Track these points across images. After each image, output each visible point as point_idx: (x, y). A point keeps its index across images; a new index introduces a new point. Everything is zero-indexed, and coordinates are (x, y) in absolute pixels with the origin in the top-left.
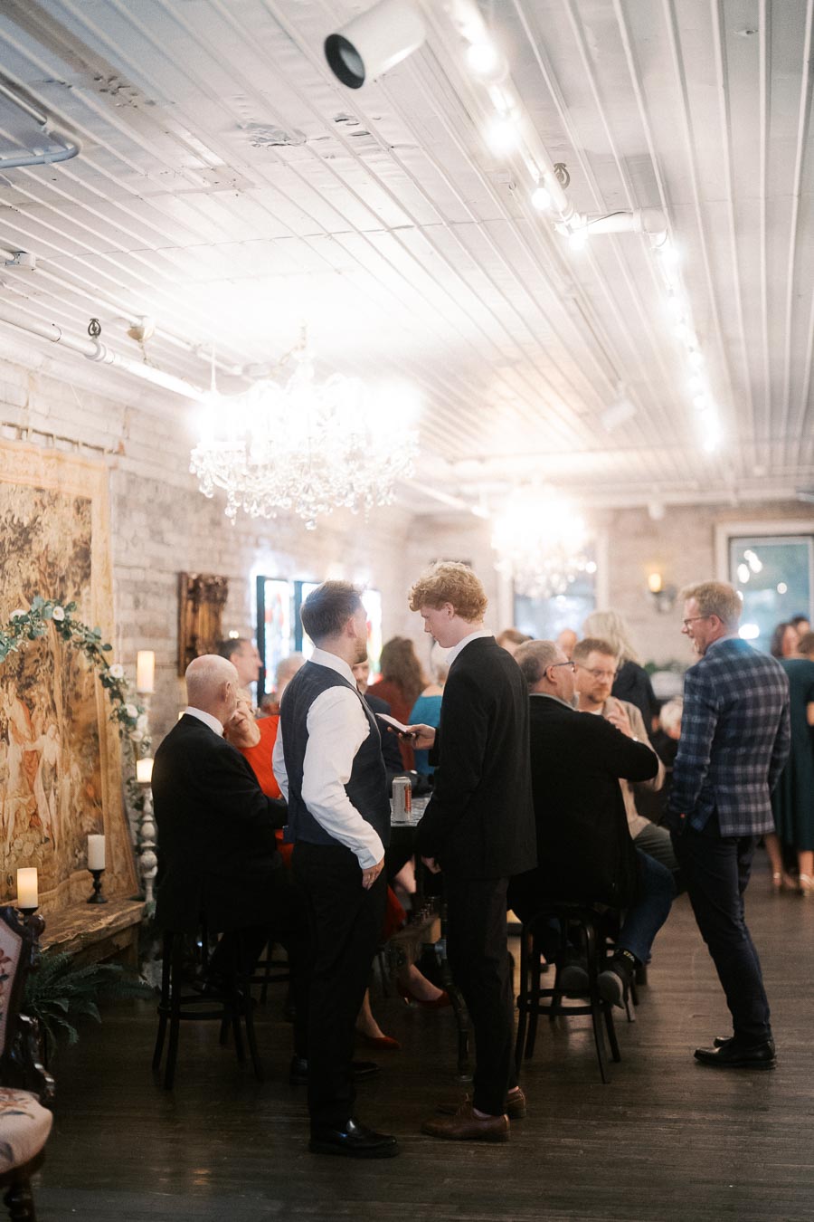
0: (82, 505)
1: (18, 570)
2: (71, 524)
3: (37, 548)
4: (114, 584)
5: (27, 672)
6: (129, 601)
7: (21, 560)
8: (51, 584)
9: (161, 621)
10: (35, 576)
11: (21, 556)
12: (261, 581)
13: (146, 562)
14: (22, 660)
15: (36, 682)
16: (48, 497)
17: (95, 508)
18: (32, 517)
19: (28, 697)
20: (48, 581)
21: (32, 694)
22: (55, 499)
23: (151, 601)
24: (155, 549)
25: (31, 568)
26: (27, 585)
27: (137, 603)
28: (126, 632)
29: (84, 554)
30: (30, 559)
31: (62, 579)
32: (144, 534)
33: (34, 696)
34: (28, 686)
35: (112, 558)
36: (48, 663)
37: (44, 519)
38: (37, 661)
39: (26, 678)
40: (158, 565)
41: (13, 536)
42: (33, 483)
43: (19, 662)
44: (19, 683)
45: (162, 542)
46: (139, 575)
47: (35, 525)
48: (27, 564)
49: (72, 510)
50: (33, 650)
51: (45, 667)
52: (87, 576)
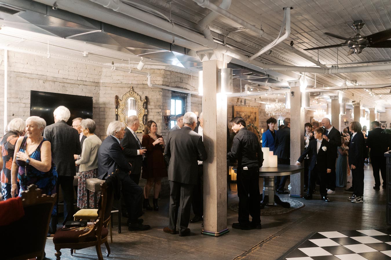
0: (255, 113)
2: (254, 115)
3: (250, 118)
4: (259, 122)
6: (261, 123)
9: (265, 125)
10: (250, 121)
12: (279, 120)
13: (263, 119)
16: (251, 113)
17: (257, 113)
22: (252, 113)
23: (264, 123)
24: (264, 117)
26: (249, 122)
27: (262, 124)
28: (260, 126)
29: (255, 118)
31: (253, 121)
32: (263, 116)
35: (259, 118)
37: (251, 115)
40: (265, 119)
41: (248, 117)
42: (250, 111)
45: (265, 116)
46: (262, 120)
47: (250, 116)
49: (254, 114)
52: (256, 120)
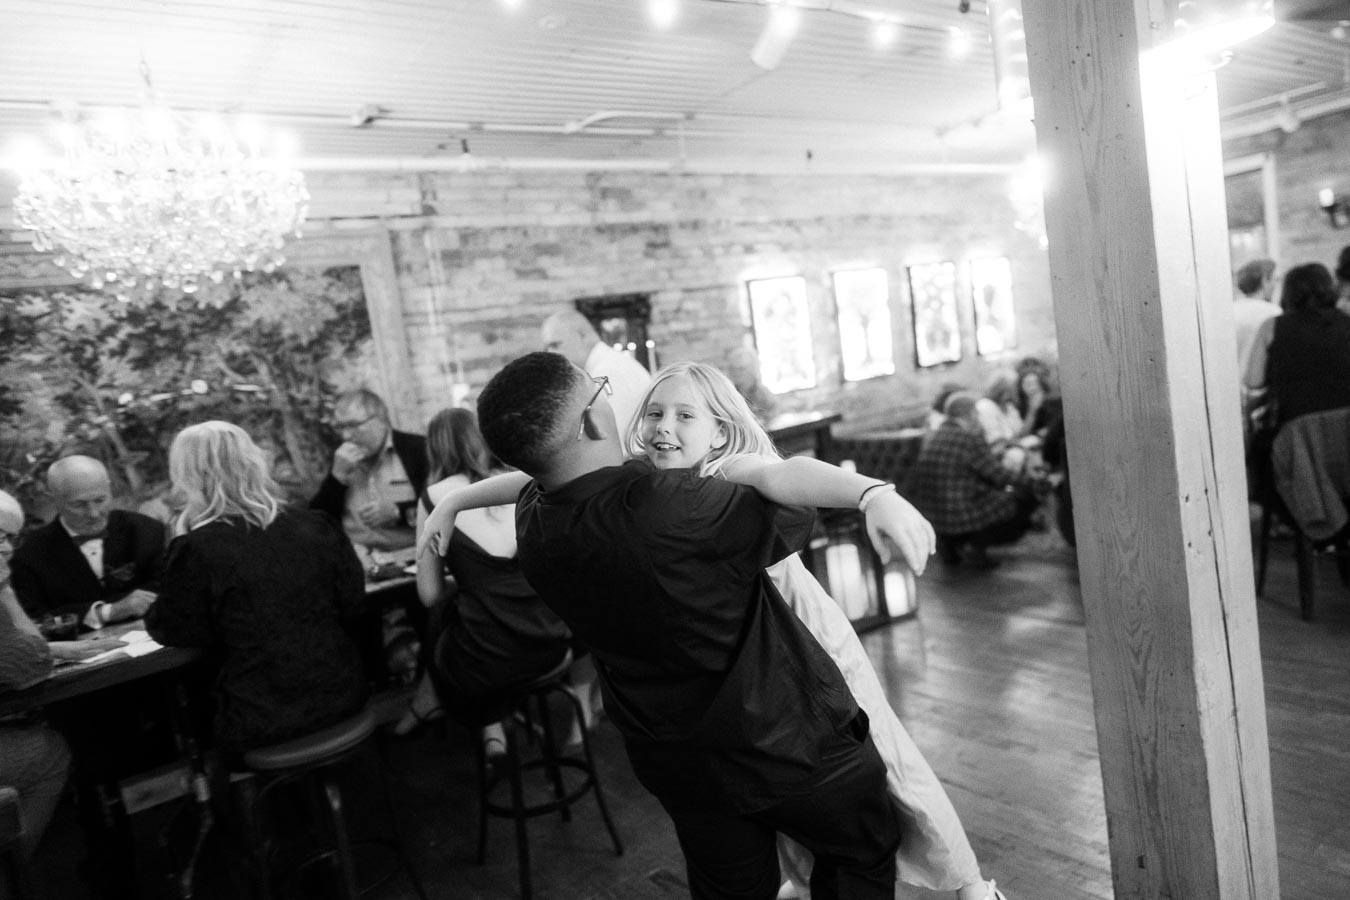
0: (342, 273)
3: (242, 325)
6: (473, 339)
7: (218, 339)
8: (268, 353)
11: (217, 335)
17: (370, 272)
18: (227, 298)
20: (264, 351)
24: (530, 286)
25: (234, 343)
27: (491, 339)
29: (354, 314)
30: (231, 335)
32: (503, 277)
35: (420, 309)
37: (250, 298)
41: (199, 320)
45: (543, 278)
46: (495, 314)
47: (235, 306)
48: (226, 341)
49: (324, 280)
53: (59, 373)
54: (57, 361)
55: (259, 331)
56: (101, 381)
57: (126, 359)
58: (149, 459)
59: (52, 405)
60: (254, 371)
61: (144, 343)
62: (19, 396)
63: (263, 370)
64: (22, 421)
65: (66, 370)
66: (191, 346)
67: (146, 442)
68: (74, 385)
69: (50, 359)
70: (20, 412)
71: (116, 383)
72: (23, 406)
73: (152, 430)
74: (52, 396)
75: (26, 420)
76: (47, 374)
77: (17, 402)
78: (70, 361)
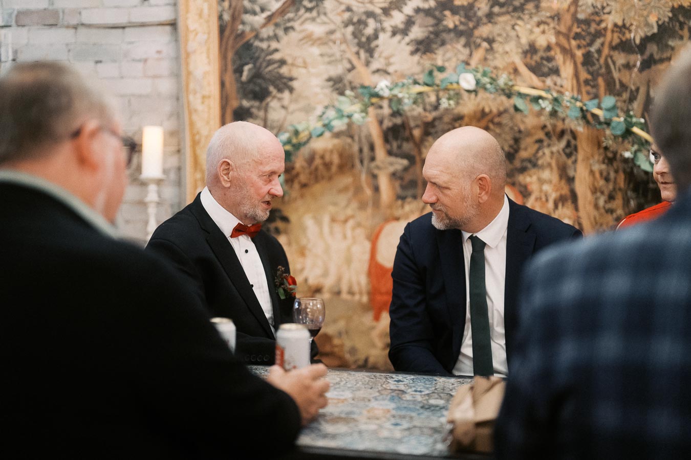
1: (513, 33)
5: (523, 154)
7: (520, 22)
8: (579, 47)
11: (519, 18)
14: (517, 140)
15: (535, 165)
19: (523, 183)
20: (574, 43)
21: (528, 179)
25: (537, 30)
30: (536, 19)
33: (531, 183)
34: (523, 170)
36: (563, 144)
38: (540, 141)
39: (523, 161)
43: (512, 142)
44: (511, 167)
48: (529, 26)
50: (535, 128)
51: (555, 149)
53: (336, 50)
54: (338, 35)
55: (574, 16)
56: (375, 65)
57: (407, 39)
58: (406, 169)
59: (323, 88)
60: (556, 71)
61: (431, 21)
62: (295, 73)
63: (567, 70)
64: (291, 101)
65: (344, 47)
66: (485, 30)
67: (407, 147)
68: (348, 66)
69: (332, 32)
70: (291, 90)
71: (391, 69)
72: (295, 84)
73: (417, 133)
74: (326, 76)
75: (296, 101)
76: (325, 49)
77: (291, 79)
78: (349, 37)
